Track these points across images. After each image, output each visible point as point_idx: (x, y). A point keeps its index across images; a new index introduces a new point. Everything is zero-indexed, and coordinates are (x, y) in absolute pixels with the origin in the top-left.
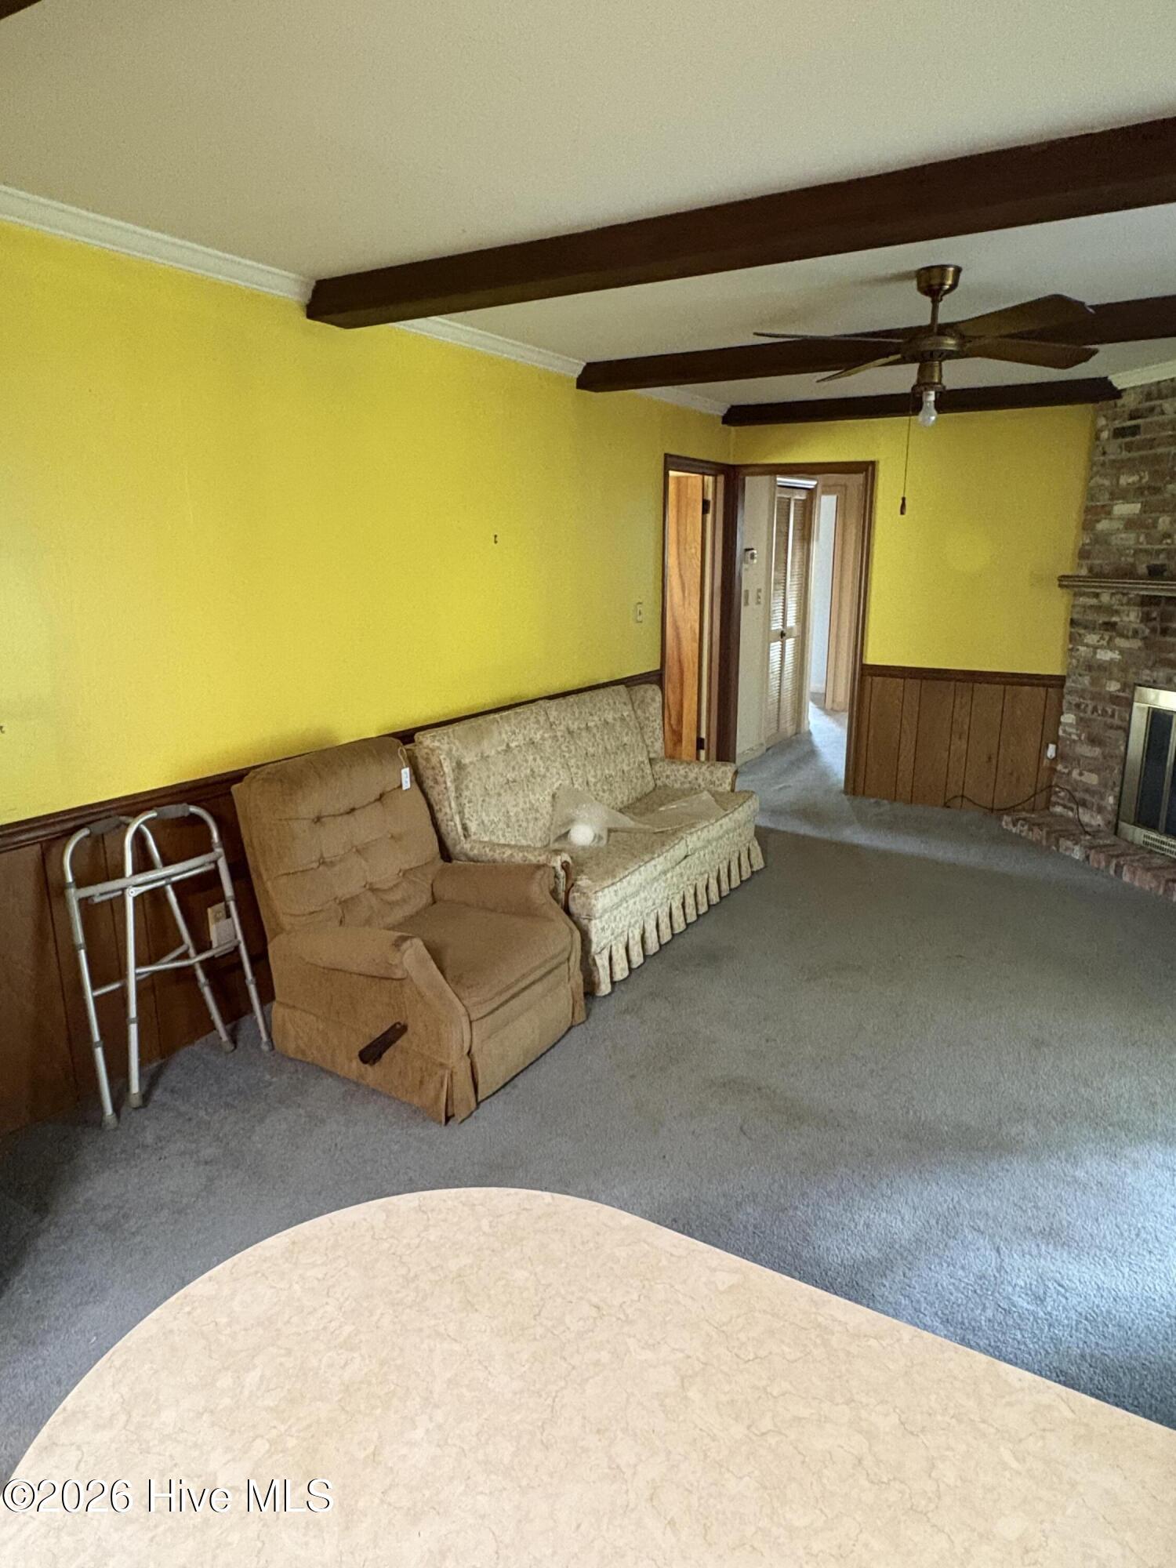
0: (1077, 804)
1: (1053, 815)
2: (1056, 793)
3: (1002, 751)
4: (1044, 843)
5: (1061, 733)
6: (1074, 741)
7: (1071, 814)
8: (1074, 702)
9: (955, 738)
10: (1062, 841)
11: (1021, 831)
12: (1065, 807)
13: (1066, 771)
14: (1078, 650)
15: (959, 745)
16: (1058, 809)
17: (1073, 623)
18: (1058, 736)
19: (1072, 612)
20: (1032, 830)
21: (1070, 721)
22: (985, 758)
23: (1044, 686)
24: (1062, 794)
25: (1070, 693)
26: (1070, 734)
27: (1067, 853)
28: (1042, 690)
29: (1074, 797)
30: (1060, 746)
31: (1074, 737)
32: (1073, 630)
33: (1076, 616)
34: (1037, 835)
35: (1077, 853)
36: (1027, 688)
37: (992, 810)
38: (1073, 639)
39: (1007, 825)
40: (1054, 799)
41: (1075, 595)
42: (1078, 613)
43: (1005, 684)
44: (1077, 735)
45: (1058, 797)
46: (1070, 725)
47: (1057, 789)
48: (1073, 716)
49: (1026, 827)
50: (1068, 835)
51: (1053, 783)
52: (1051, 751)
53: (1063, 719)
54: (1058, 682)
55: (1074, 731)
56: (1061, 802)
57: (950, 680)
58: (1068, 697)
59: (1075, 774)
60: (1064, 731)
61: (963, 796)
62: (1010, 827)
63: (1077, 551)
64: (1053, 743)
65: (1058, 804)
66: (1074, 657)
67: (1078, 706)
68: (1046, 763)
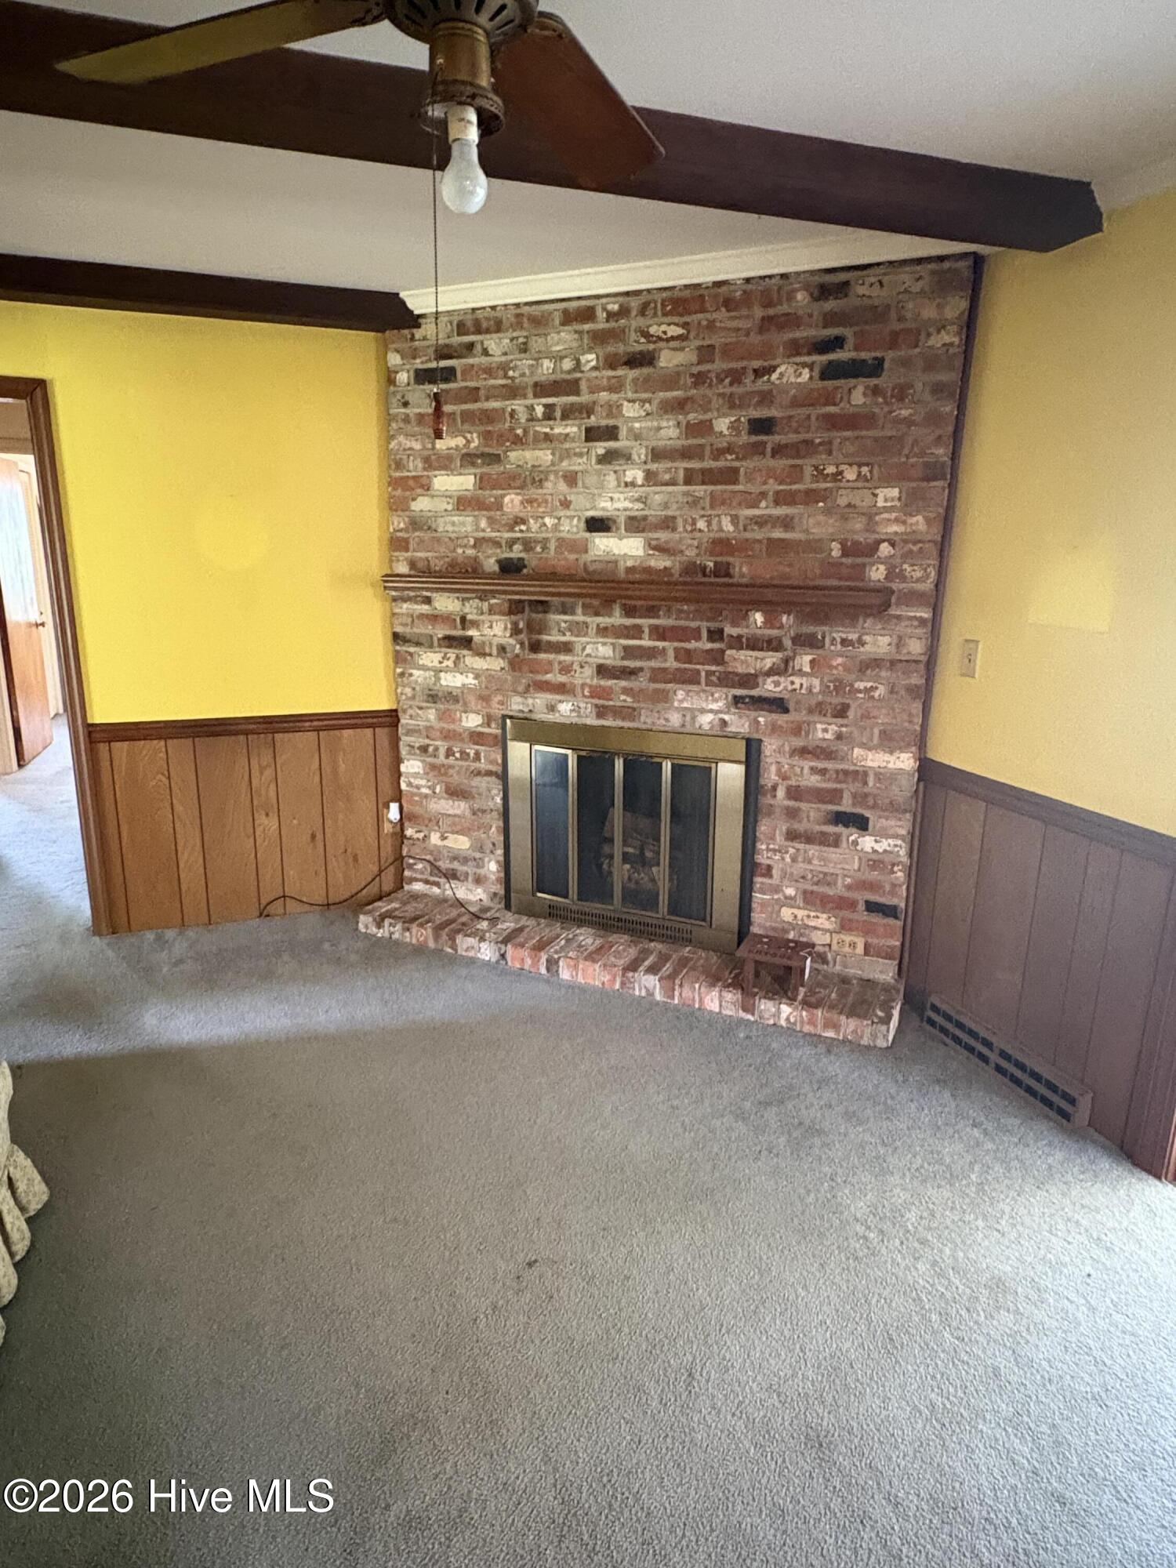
0: (445, 876)
1: (415, 897)
2: (411, 866)
3: (328, 822)
4: (431, 944)
5: (403, 786)
6: (426, 796)
7: (436, 890)
8: (417, 745)
9: (261, 819)
10: (459, 938)
11: (391, 934)
12: (427, 882)
13: (421, 836)
14: (411, 675)
15: (268, 824)
16: (418, 887)
17: (396, 637)
18: (401, 791)
19: (392, 624)
20: (408, 930)
21: (417, 770)
22: (307, 837)
23: (368, 726)
24: (420, 866)
25: (409, 732)
26: (418, 787)
27: (471, 954)
28: (368, 732)
29: (438, 868)
30: (405, 805)
31: (425, 791)
32: (398, 648)
33: (399, 629)
34: (419, 935)
35: (487, 952)
36: (346, 733)
37: (328, 905)
38: (398, 659)
39: (367, 927)
40: (407, 873)
41: (394, 599)
42: (402, 624)
43: (318, 730)
44: (429, 787)
45: (416, 871)
46: (416, 775)
47: (411, 861)
48: (420, 764)
49: (399, 927)
50: (464, 929)
51: (404, 853)
52: (394, 812)
53: (403, 768)
54: (390, 719)
55: (423, 782)
56: (419, 876)
57: (236, 733)
58: (405, 739)
59: (435, 839)
60: (410, 784)
61: (284, 897)
62: (373, 930)
63: (386, 542)
64: (393, 801)
65: (416, 880)
66: (408, 685)
67: (424, 749)
68: (387, 828)
